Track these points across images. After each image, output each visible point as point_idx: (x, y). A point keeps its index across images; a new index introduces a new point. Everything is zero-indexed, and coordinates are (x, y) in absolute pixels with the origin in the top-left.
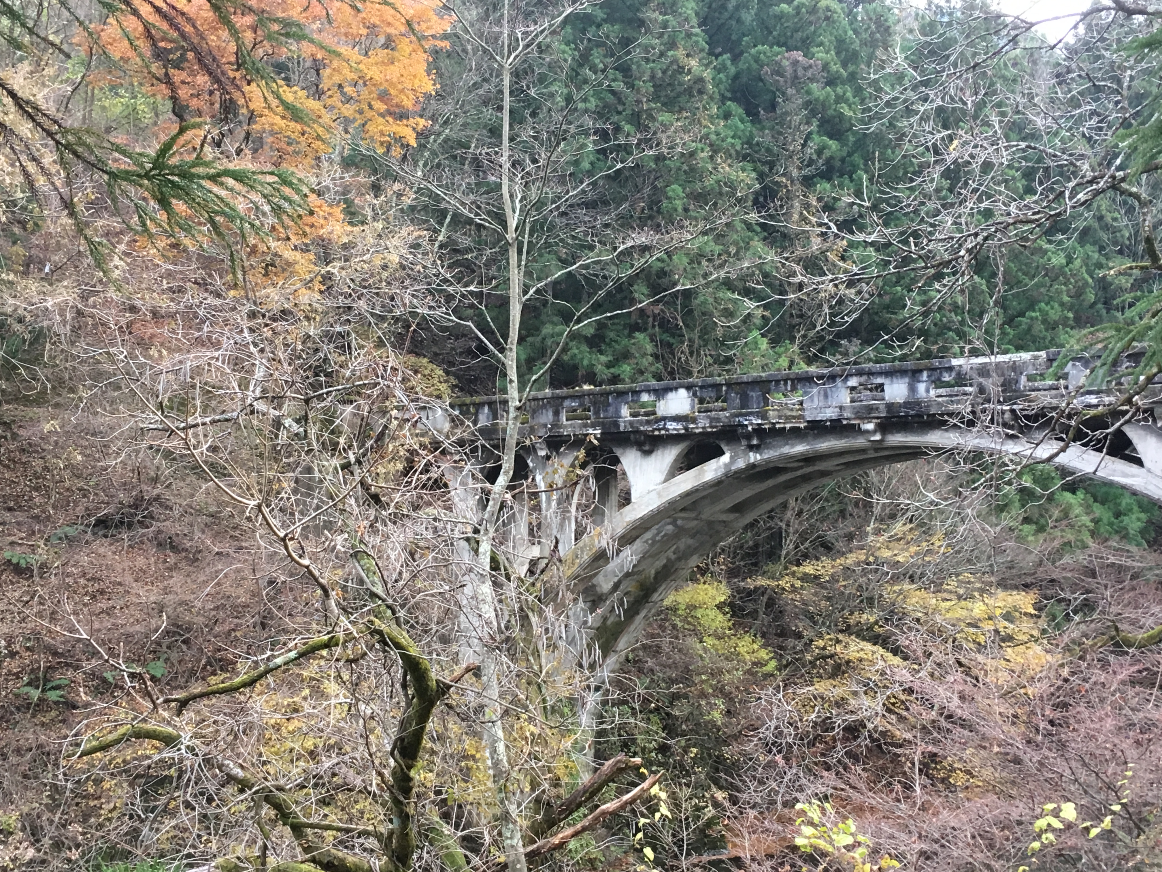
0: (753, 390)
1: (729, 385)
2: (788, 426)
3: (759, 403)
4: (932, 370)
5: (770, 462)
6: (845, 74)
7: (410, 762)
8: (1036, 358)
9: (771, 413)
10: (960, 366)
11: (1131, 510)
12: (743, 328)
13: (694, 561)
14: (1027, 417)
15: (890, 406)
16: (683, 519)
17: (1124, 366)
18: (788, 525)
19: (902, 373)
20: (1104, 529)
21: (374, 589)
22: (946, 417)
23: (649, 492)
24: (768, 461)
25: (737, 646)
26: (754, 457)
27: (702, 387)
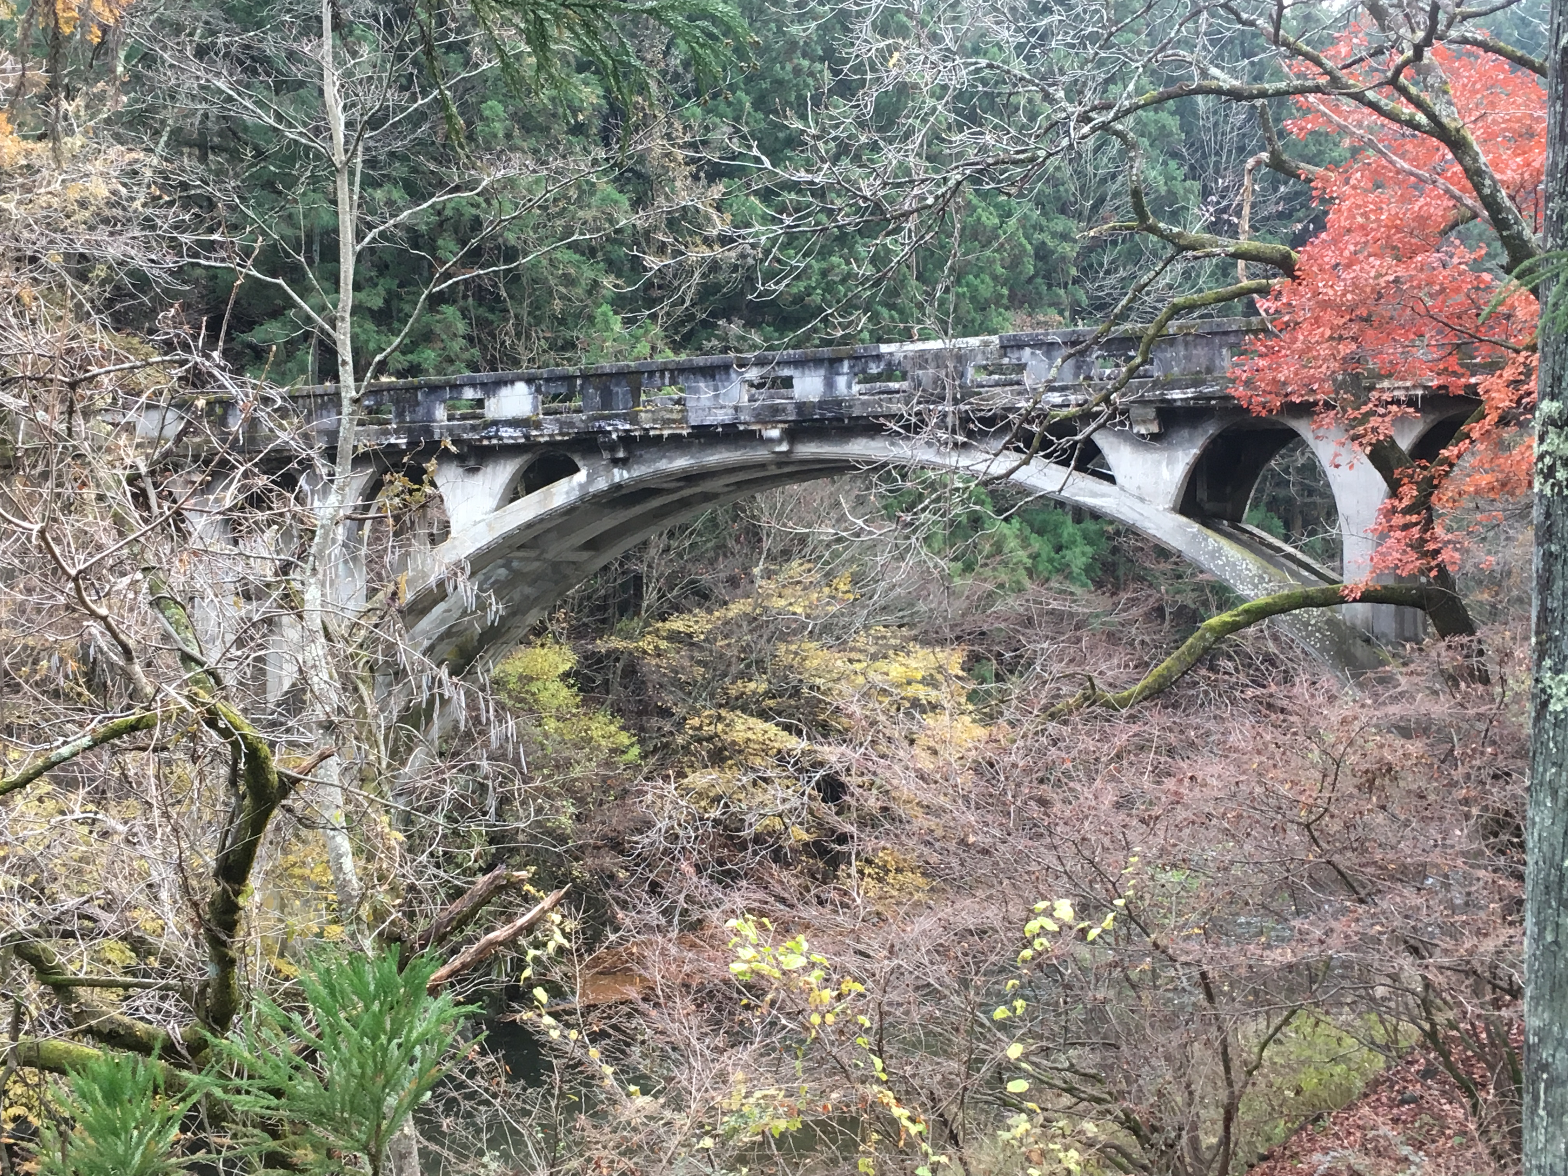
0: (618, 385)
1: (585, 377)
2: (666, 433)
3: (626, 403)
4: (855, 358)
5: (641, 481)
7: (236, 887)
8: (986, 344)
9: (643, 415)
10: (891, 354)
11: (1074, 542)
12: (589, 302)
13: (533, 618)
14: (982, 420)
15: (801, 407)
16: (521, 559)
17: (1094, 356)
18: (650, 566)
19: (817, 362)
20: (1043, 567)
21: (188, 650)
22: (882, 420)
23: (476, 523)
24: (640, 480)
25: (589, 729)
26: (619, 475)
27: (548, 380)
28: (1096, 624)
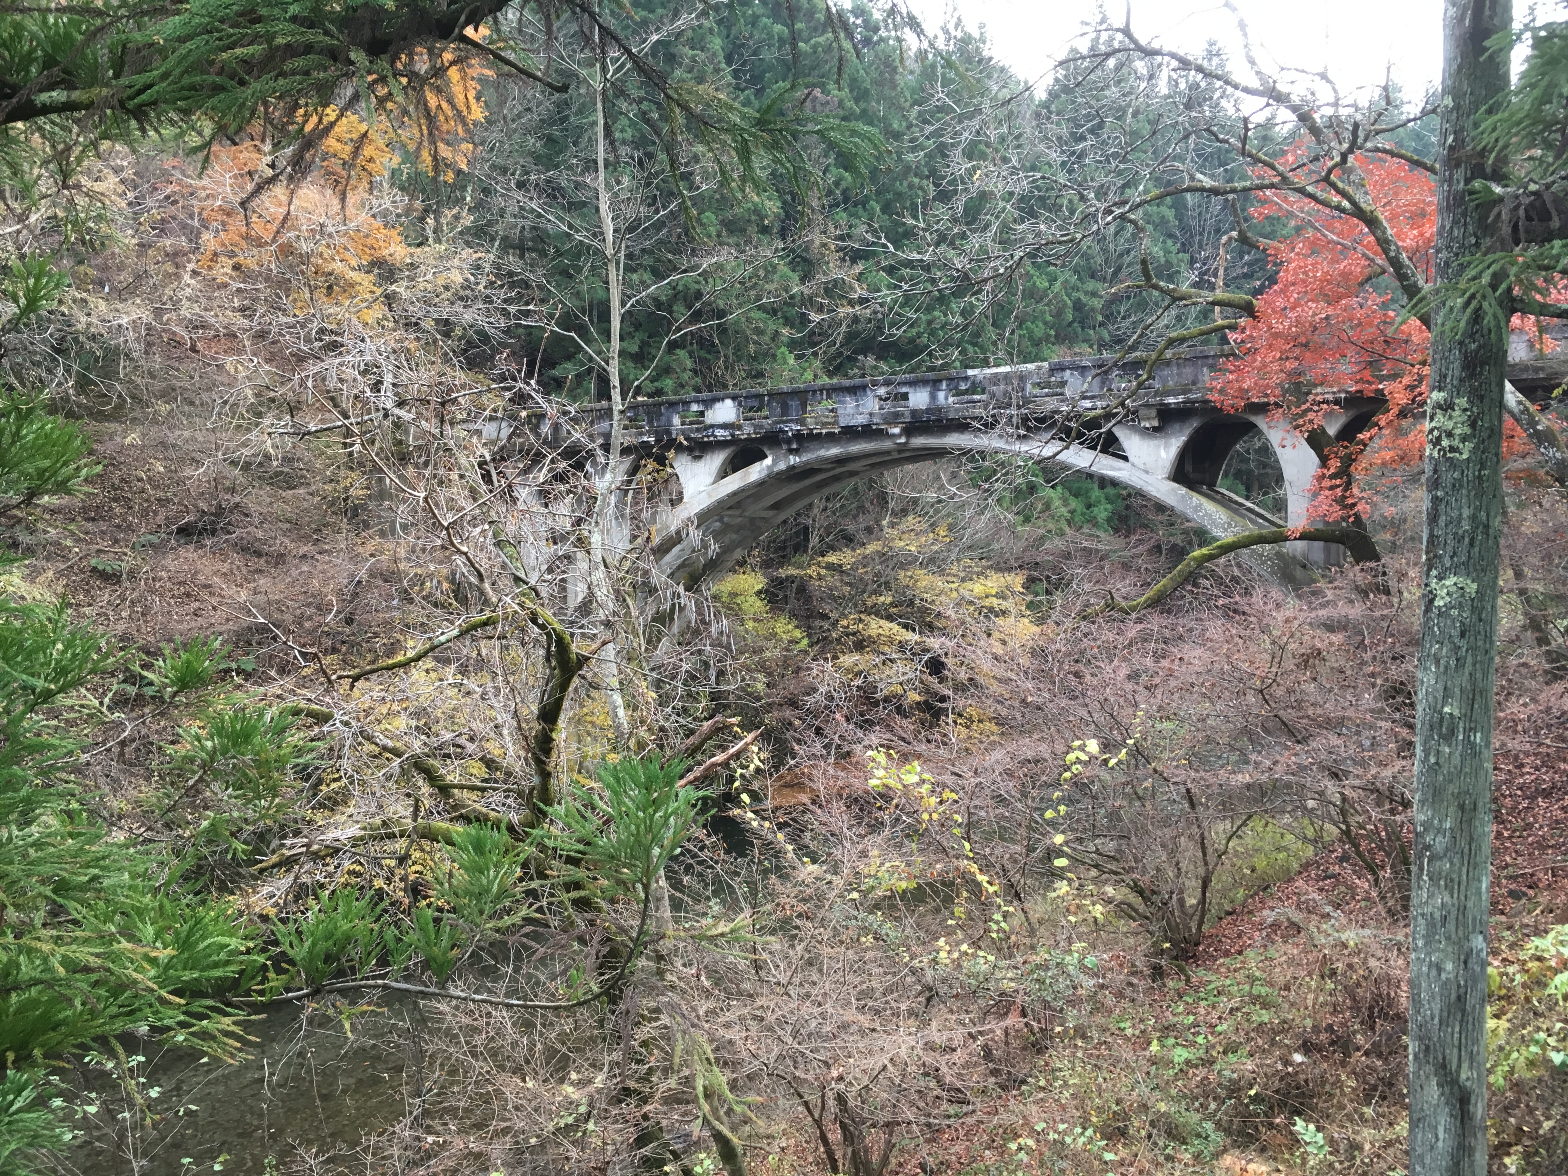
0: (792, 400)
1: (770, 395)
2: (824, 431)
3: (798, 411)
4: (950, 379)
6: (858, 111)
7: (551, 726)
8: (1040, 368)
9: (809, 419)
10: (975, 376)
11: (1099, 502)
12: (773, 345)
13: (738, 554)
14: (1036, 419)
15: (914, 412)
16: (730, 516)
17: (1114, 374)
18: (814, 520)
19: (924, 382)
20: (1078, 518)
21: (518, 574)
22: (969, 421)
23: (700, 493)
24: (807, 463)
25: (775, 627)
26: (794, 460)
27: (746, 398)
28: (1114, 557)
